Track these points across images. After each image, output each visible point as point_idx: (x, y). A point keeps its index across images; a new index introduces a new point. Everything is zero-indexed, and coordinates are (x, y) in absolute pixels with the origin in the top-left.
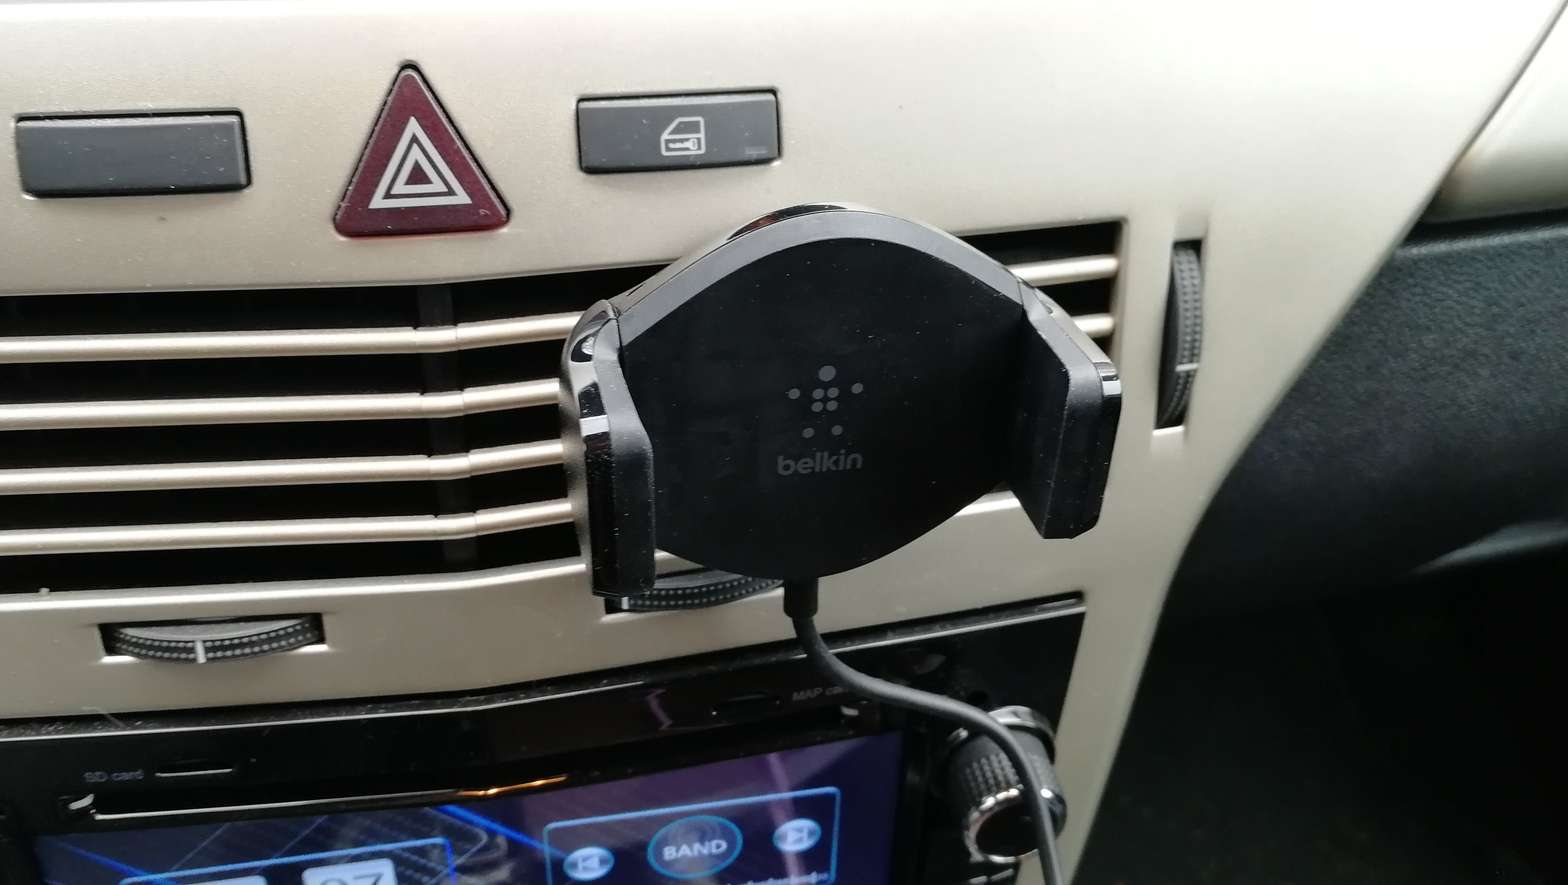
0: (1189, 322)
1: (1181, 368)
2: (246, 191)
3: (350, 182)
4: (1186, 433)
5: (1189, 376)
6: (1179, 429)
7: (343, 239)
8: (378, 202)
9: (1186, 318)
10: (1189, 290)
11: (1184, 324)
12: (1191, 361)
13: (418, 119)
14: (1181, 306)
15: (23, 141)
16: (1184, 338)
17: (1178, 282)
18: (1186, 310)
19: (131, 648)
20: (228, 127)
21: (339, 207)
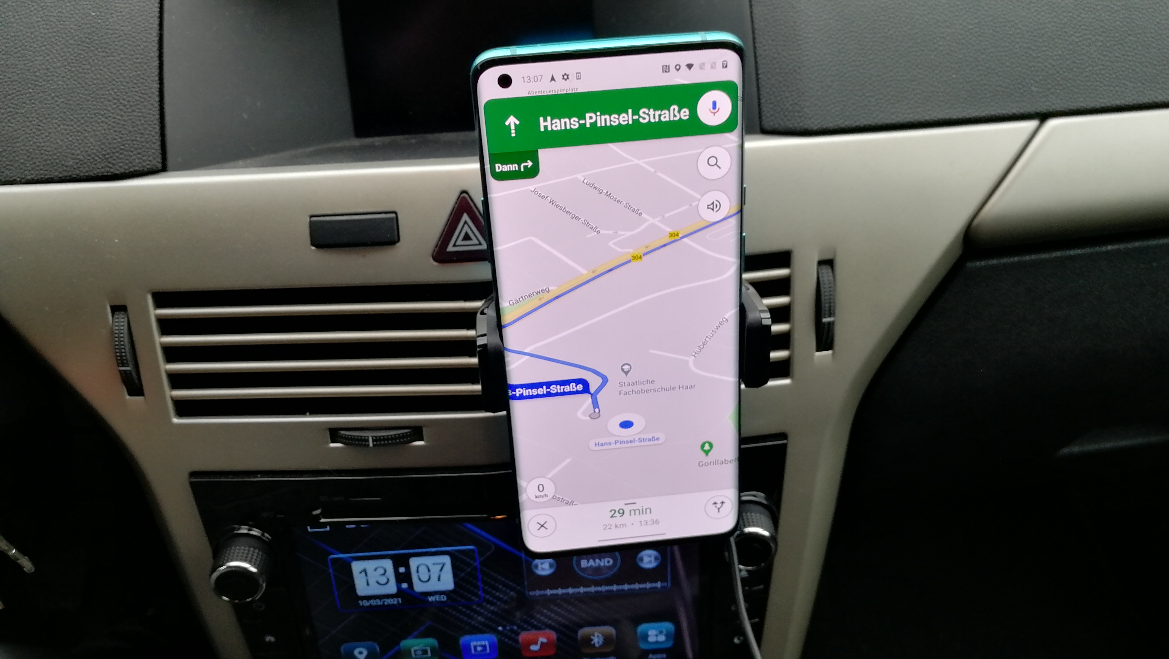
0: (827, 298)
1: (825, 320)
2: (398, 244)
3: (439, 240)
4: (833, 354)
5: (831, 325)
6: (830, 352)
7: (436, 264)
8: (450, 248)
9: (825, 296)
10: (826, 282)
11: (824, 298)
12: (830, 316)
13: (468, 214)
14: (822, 290)
15: (312, 225)
16: (825, 306)
17: (821, 279)
18: (825, 292)
19: (342, 440)
20: (391, 219)
21: (435, 250)
